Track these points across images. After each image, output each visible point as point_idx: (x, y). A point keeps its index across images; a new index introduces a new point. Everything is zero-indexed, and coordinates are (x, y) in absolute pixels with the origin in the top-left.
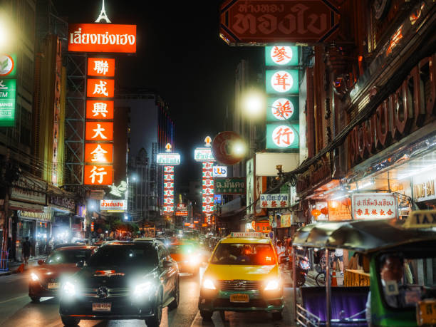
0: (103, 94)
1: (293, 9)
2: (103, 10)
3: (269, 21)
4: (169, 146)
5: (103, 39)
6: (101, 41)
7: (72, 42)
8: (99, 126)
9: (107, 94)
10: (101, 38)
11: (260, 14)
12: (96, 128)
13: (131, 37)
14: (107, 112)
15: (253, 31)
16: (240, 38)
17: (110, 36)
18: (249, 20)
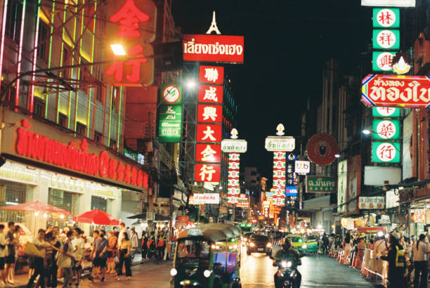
0: (212, 100)
1: (410, 85)
2: (214, 23)
3: (394, 92)
4: (234, 132)
5: (214, 50)
6: (212, 51)
7: (185, 52)
8: (209, 128)
9: (216, 100)
10: (212, 48)
11: (388, 87)
12: (206, 129)
13: (239, 48)
14: (216, 116)
15: (383, 99)
16: (374, 103)
17: (220, 46)
18: (381, 92)
